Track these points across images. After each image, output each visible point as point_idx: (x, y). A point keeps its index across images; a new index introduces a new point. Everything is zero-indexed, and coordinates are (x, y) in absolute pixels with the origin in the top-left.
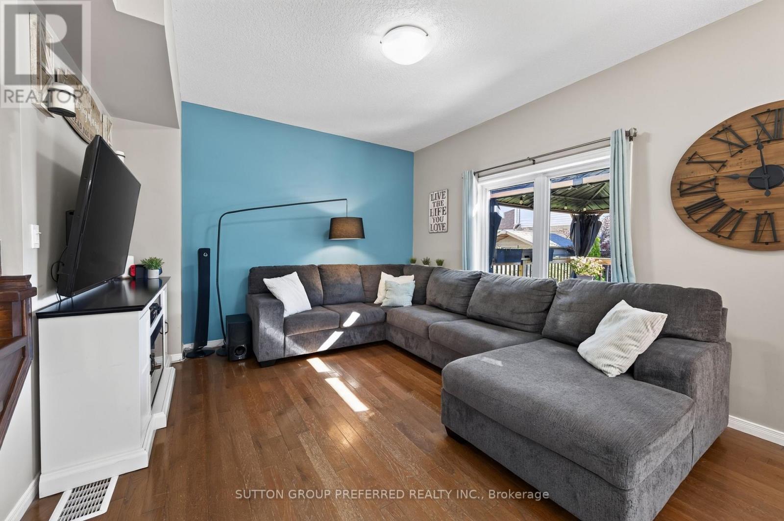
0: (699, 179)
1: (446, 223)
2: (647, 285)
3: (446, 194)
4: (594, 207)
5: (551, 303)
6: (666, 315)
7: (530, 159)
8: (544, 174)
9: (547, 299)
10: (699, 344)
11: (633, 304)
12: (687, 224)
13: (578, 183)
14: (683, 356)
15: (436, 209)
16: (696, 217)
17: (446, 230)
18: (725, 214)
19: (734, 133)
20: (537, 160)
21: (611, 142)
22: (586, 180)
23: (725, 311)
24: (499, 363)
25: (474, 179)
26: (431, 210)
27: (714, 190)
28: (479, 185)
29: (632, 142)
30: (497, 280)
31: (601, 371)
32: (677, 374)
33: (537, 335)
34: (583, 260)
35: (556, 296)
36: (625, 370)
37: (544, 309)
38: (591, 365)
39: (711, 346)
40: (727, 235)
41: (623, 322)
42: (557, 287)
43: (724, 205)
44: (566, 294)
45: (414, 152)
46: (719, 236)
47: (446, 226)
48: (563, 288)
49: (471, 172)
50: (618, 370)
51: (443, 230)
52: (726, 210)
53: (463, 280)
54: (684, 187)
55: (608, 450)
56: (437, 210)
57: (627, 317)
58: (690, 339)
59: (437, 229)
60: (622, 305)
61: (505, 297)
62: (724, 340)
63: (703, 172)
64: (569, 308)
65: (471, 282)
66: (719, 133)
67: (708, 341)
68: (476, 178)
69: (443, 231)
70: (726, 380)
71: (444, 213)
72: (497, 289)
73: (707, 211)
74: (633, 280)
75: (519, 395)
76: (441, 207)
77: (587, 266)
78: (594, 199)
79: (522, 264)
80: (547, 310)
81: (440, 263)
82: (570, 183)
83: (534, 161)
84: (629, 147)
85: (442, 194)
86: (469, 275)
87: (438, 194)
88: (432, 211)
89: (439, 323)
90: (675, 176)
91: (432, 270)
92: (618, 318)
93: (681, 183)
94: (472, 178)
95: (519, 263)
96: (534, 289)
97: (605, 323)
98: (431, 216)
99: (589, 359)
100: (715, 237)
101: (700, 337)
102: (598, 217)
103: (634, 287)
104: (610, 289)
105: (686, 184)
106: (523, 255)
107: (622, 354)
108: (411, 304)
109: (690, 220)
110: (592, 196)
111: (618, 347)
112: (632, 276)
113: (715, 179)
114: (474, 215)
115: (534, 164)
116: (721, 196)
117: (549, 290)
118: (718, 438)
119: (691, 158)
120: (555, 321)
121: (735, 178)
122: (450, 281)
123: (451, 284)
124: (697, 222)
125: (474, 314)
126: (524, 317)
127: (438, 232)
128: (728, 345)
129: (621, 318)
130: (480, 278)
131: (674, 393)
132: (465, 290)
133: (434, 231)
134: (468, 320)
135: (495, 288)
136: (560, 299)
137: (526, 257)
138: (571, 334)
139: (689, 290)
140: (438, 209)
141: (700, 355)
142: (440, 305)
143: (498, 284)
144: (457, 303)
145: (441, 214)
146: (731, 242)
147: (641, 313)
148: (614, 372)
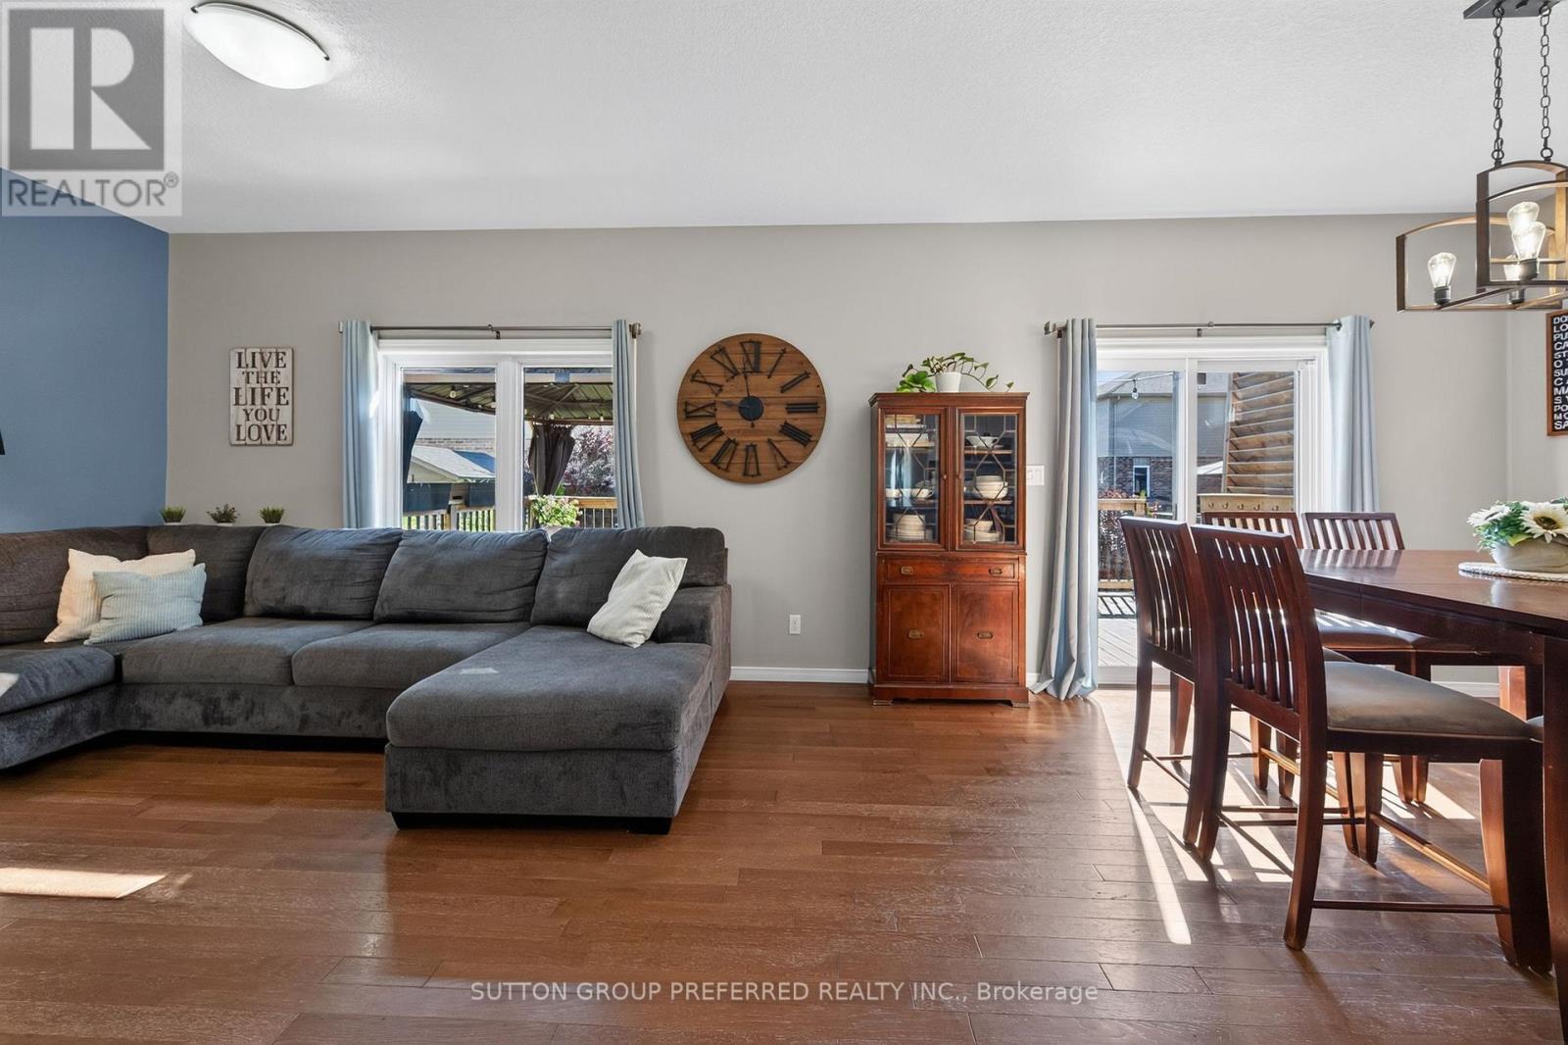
0: (703, 401)
1: (289, 423)
2: (659, 528)
3: (288, 359)
4: (564, 415)
5: (541, 569)
6: (686, 560)
7: (492, 329)
8: (514, 357)
9: (536, 563)
10: (711, 589)
11: (648, 553)
12: (691, 451)
13: (562, 380)
14: (700, 603)
15: (253, 390)
16: (701, 445)
17: (289, 441)
18: (722, 444)
19: (727, 355)
20: (502, 333)
21: (613, 333)
22: (573, 378)
23: (727, 550)
24: (491, 670)
25: (371, 339)
26: (237, 390)
27: (714, 416)
28: (381, 354)
29: (635, 340)
30: (440, 541)
31: (623, 644)
32: (697, 624)
33: (521, 624)
34: (551, 500)
35: (547, 557)
36: (649, 635)
37: (531, 579)
38: (609, 641)
39: (720, 588)
40: (724, 467)
41: (643, 576)
42: (548, 543)
43: (722, 434)
44: (564, 552)
45: (170, 232)
46: (719, 468)
47: (288, 433)
48: (558, 544)
49: (364, 324)
50: (642, 636)
51: (279, 438)
52: (723, 439)
53: (359, 548)
54: (690, 408)
55: (656, 713)
56: (258, 392)
57: (646, 570)
58: (703, 586)
59: (259, 437)
60: (638, 556)
61: (463, 570)
62: (726, 583)
63: (705, 395)
64: (572, 571)
65: (383, 551)
66: (716, 352)
67: (717, 585)
68: (374, 338)
69: (279, 442)
70: (729, 625)
71: (283, 401)
72: (446, 557)
73: (710, 439)
74: (643, 525)
75: (544, 696)
76: (274, 385)
77: (557, 511)
78: (565, 401)
79: (449, 512)
80: (535, 582)
81: (273, 516)
82: (551, 378)
83: (498, 333)
84: (634, 345)
85: (274, 357)
86: (371, 537)
87: (261, 353)
88: (241, 392)
89: (319, 642)
90: (681, 393)
91: (257, 534)
92: (636, 573)
93: (687, 404)
94: (366, 338)
95: (444, 512)
96: (513, 549)
97: (621, 583)
98: (237, 403)
99: (607, 634)
100: (715, 468)
101: (710, 582)
102: (569, 431)
103: (648, 532)
104: (621, 537)
105: (691, 405)
106: (452, 494)
107: (645, 615)
108: (201, 621)
109: (694, 448)
110: (562, 397)
111: (641, 608)
112: (640, 519)
113: (714, 404)
114: (372, 414)
115: (498, 338)
116: (720, 424)
117: (536, 548)
118: (724, 694)
119: (694, 375)
120: (551, 594)
121: (729, 405)
122: (323, 553)
123: (328, 560)
124: (701, 450)
125: (394, 613)
126: (498, 598)
127: (261, 444)
128: (730, 587)
129: (640, 572)
130: (401, 539)
131: (697, 644)
132: (367, 568)
133: (248, 442)
134: (379, 627)
135: (440, 555)
136: (554, 559)
137: (455, 498)
138: (575, 608)
139: (699, 531)
140: (263, 389)
141: (713, 599)
142: (302, 608)
143: (444, 547)
144: (348, 598)
145: (271, 402)
146: (727, 474)
147: (660, 561)
148: (639, 641)
